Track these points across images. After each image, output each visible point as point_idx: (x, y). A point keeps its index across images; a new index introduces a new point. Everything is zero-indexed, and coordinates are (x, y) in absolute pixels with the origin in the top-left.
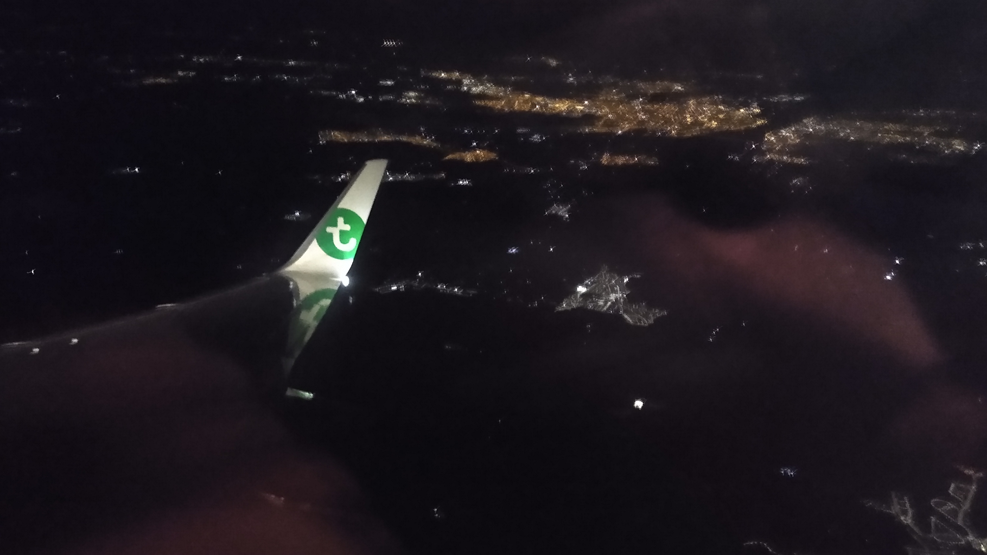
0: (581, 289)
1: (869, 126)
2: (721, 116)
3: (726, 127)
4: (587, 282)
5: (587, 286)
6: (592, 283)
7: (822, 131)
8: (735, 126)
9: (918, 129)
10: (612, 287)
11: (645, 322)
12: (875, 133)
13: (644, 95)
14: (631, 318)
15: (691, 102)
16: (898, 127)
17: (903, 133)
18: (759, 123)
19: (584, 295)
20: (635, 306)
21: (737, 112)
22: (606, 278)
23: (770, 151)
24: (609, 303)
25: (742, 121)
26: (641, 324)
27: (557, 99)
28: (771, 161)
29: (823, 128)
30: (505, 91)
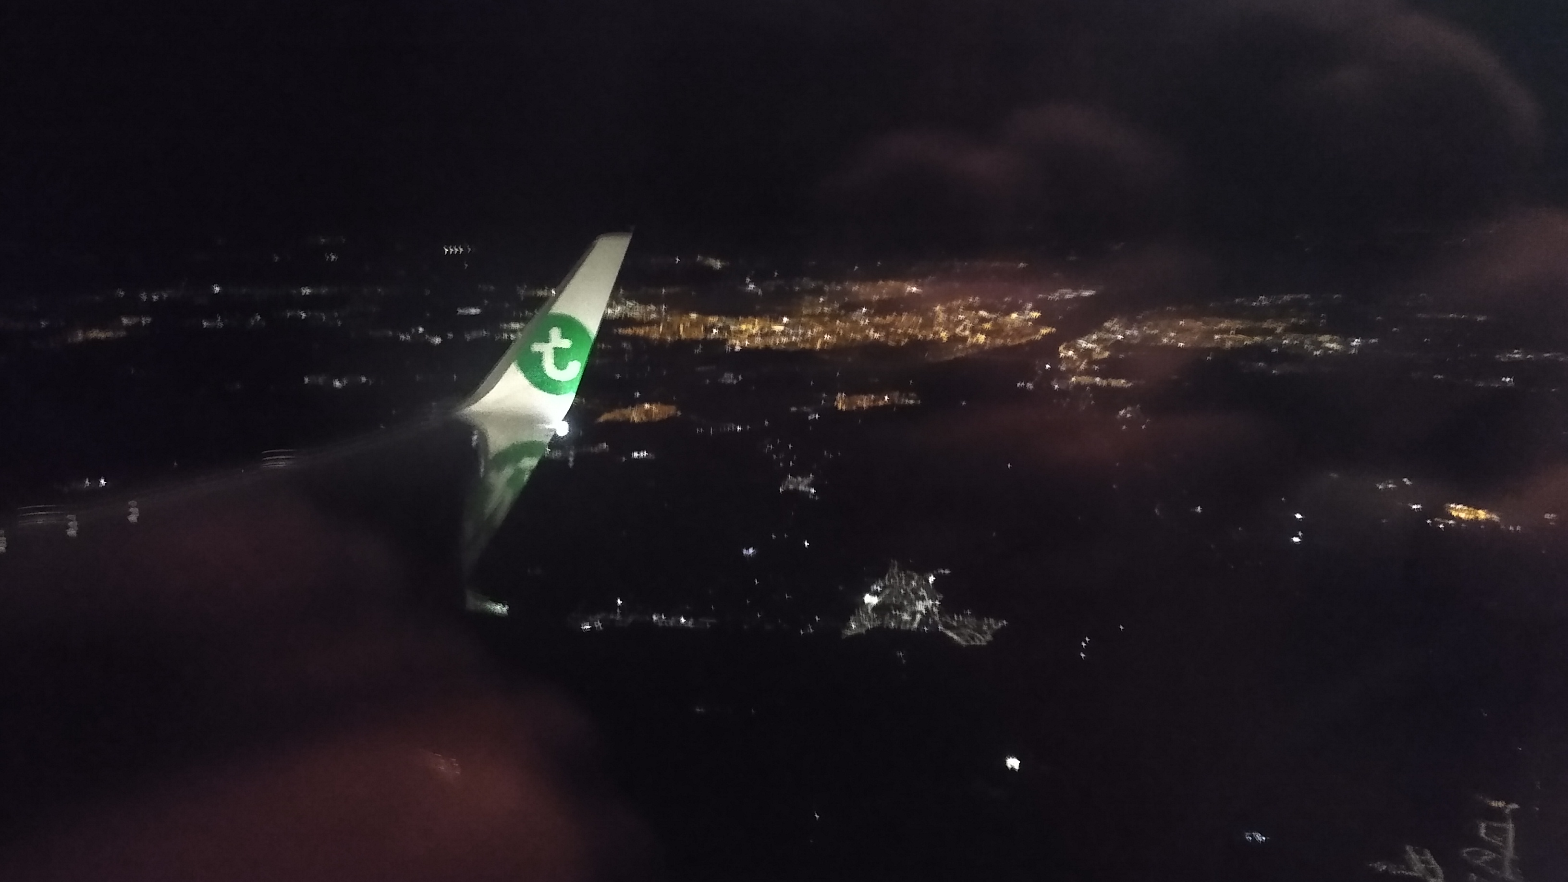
0: (871, 600)
1: (1198, 325)
2: (987, 326)
3: (999, 342)
4: (875, 587)
5: (876, 593)
6: (884, 588)
7: (1136, 338)
8: (1013, 339)
9: (1265, 325)
10: (915, 591)
11: (982, 640)
12: (1210, 334)
13: (868, 304)
14: (958, 635)
15: (938, 308)
16: (1238, 324)
17: (1249, 332)
18: (1044, 331)
19: (876, 608)
20: (958, 617)
21: (1007, 319)
22: (901, 579)
23: (1072, 372)
24: (919, 616)
25: (1018, 331)
26: (976, 644)
27: (740, 318)
28: (1079, 387)
29: (1136, 333)
30: (659, 312)
